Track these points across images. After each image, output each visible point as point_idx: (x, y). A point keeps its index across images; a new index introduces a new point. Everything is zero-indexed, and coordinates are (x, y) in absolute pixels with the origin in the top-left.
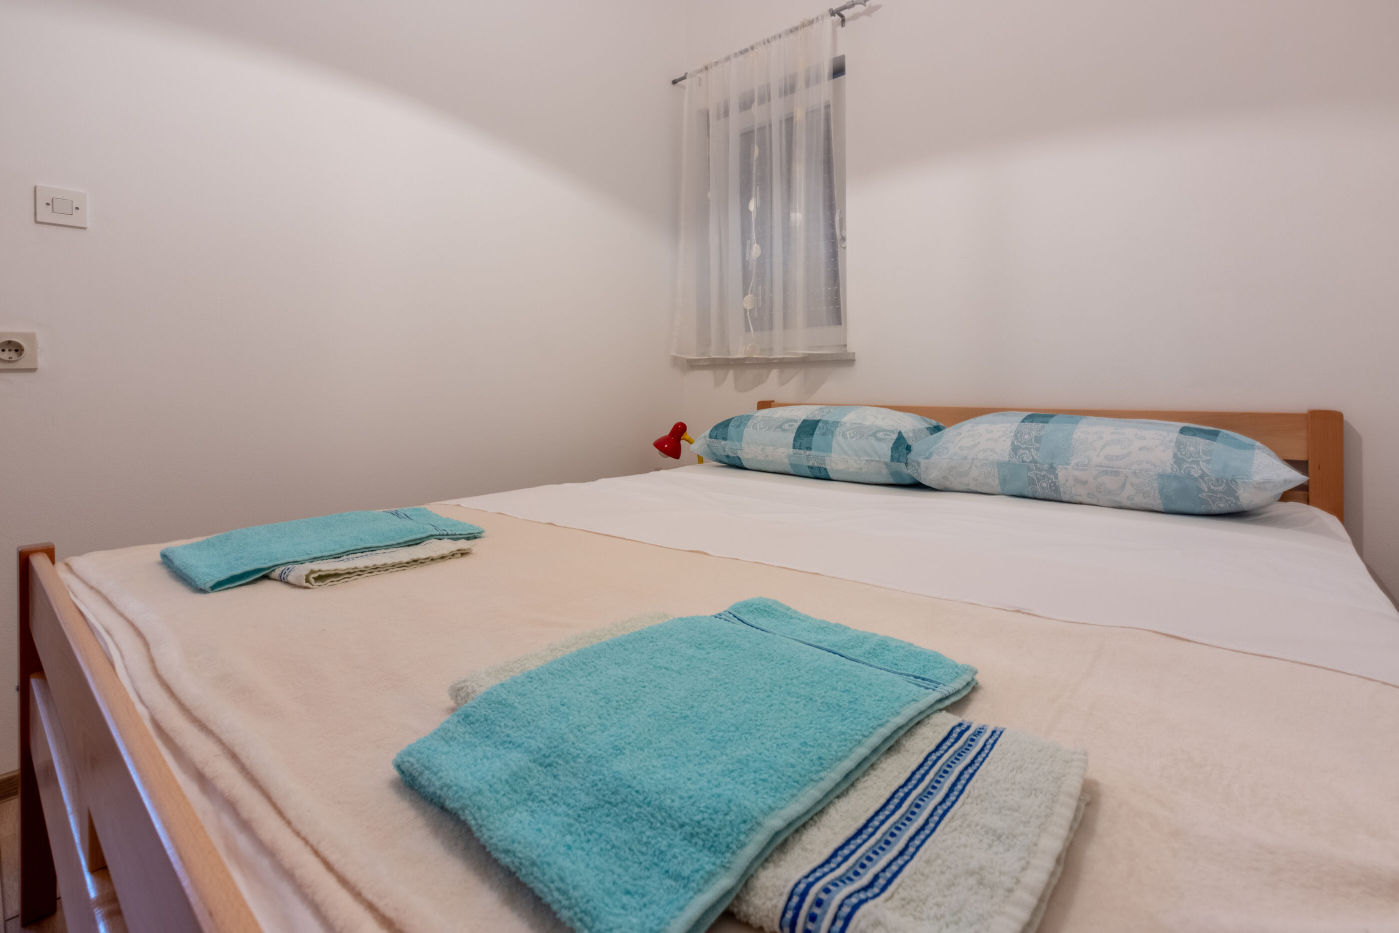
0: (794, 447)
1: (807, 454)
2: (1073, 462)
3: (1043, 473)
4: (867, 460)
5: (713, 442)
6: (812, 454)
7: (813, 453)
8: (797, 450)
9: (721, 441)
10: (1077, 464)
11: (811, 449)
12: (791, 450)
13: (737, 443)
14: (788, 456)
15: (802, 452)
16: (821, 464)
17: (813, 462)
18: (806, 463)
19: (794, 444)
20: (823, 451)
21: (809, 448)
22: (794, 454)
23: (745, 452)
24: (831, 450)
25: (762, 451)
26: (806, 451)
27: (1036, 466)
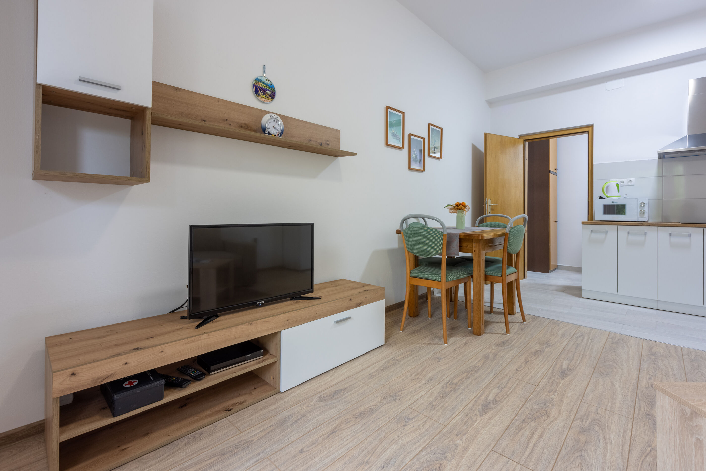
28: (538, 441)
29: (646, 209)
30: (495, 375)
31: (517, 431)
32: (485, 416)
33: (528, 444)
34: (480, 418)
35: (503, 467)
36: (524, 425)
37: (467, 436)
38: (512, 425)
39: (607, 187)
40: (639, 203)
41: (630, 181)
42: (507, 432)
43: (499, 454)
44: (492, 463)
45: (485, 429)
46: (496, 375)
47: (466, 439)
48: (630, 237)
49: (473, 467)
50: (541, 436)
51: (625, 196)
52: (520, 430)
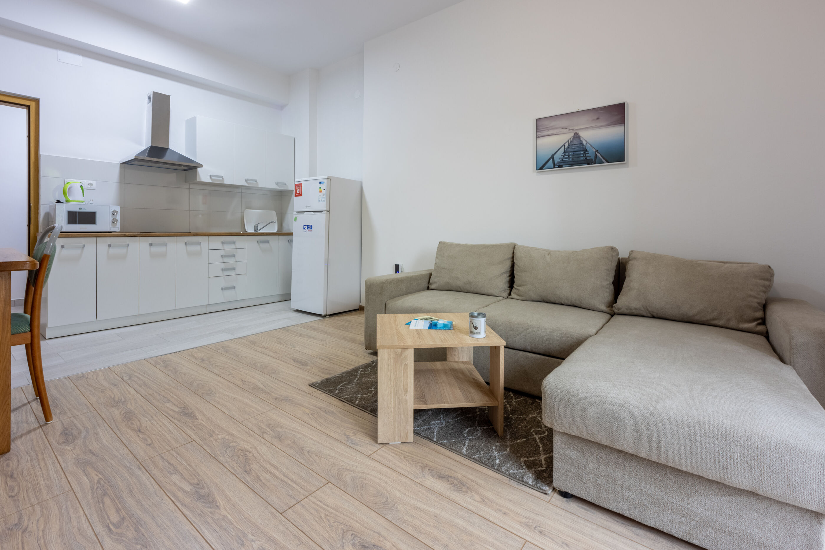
28: (281, 472)
29: (118, 217)
30: (139, 468)
31: (260, 483)
32: (219, 502)
33: (283, 481)
34: (222, 510)
35: (308, 511)
36: (254, 474)
37: (248, 532)
38: (248, 483)
39: (69, 188)
40: (111, 211)
41: (91, 184)
42: (258, 491)
43: (289, 508)
44: (301, 519)
45: (245, 510)
46: (141, 466)
47: (253, 535)
48: (112, 250)
49: (303, 539)
50: (276, 467)
51: (91, 202)
52: (260, 479)
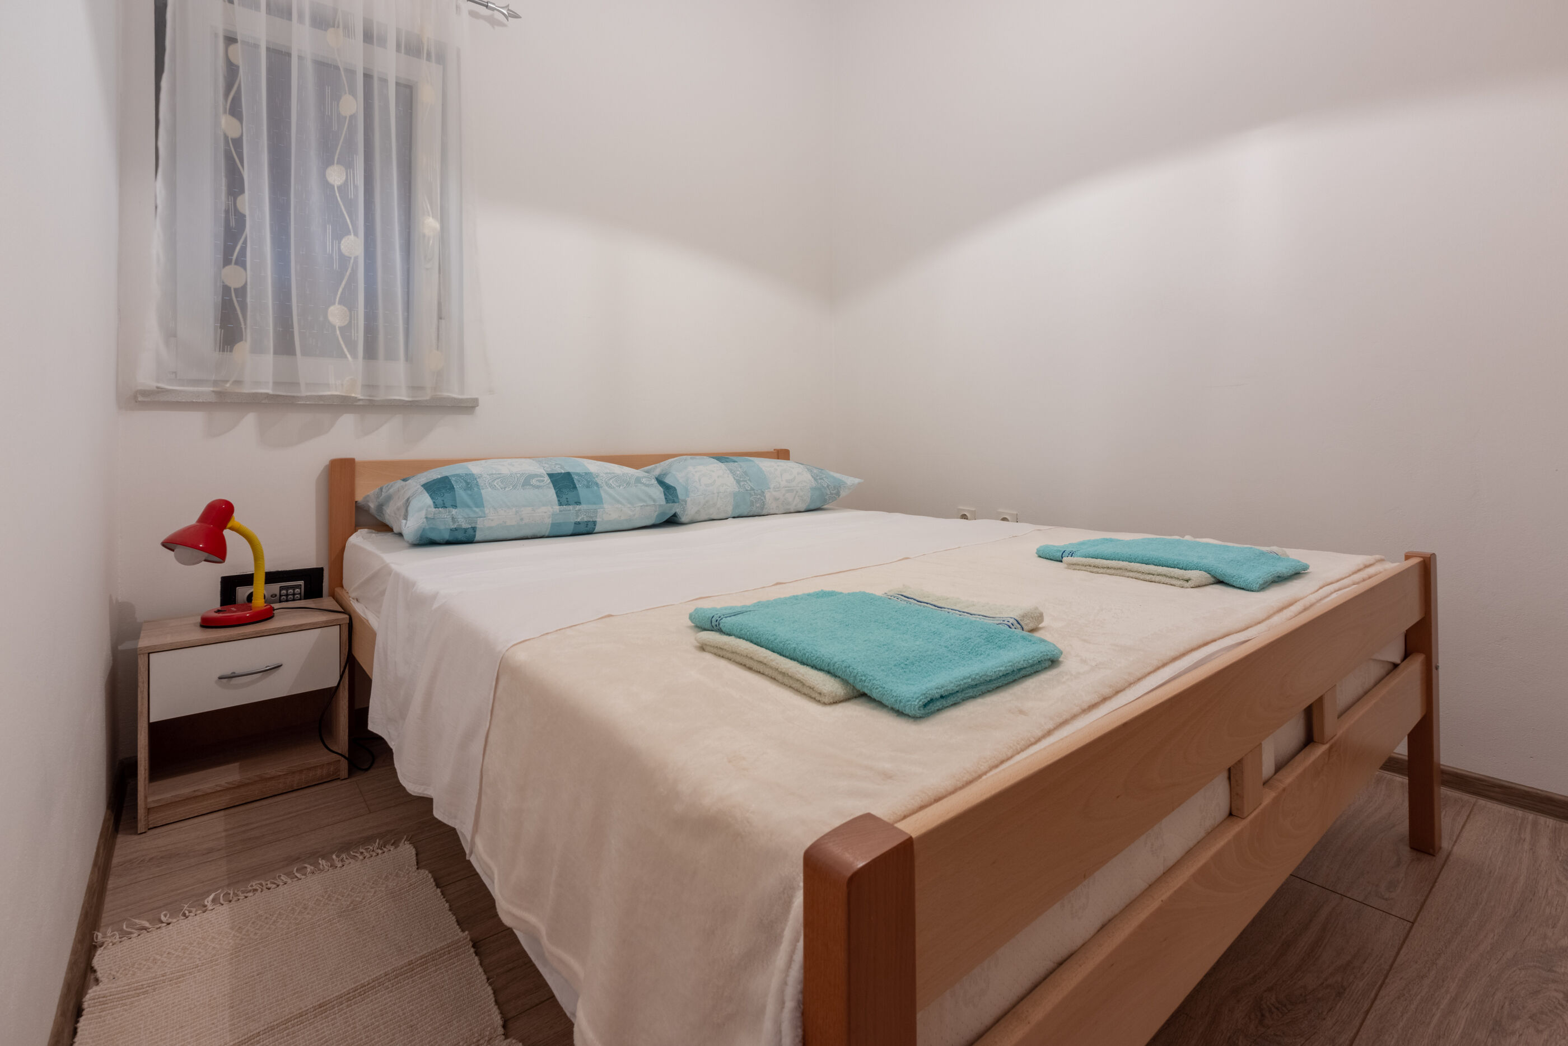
0: (560, 504)
1: (577, 509)
2: (772, 486)
3: (759, 496)
4: (641, 506)
5: (440, 512)
6: (582, 509)
7: (583, 507)
8: (564, 506)
9: (451, 509)
10: (774, 488)
11: (580, 503)
12: (557, 508)
13: (477, 510)
14: (553, 515)
15: (571, 507)
16: (592, 517)
17: (583, 516)
18: (573, 519)
19: (559, 501)
20: (594, 504)
21: (578, 503)
22: (560, 511)
23: (489, 519)
24: (602, 502)
25: (516, 514)
26: (576, 506)
27: (754, 492)
